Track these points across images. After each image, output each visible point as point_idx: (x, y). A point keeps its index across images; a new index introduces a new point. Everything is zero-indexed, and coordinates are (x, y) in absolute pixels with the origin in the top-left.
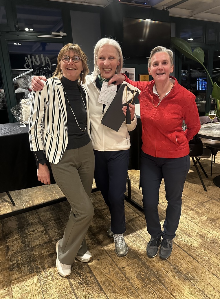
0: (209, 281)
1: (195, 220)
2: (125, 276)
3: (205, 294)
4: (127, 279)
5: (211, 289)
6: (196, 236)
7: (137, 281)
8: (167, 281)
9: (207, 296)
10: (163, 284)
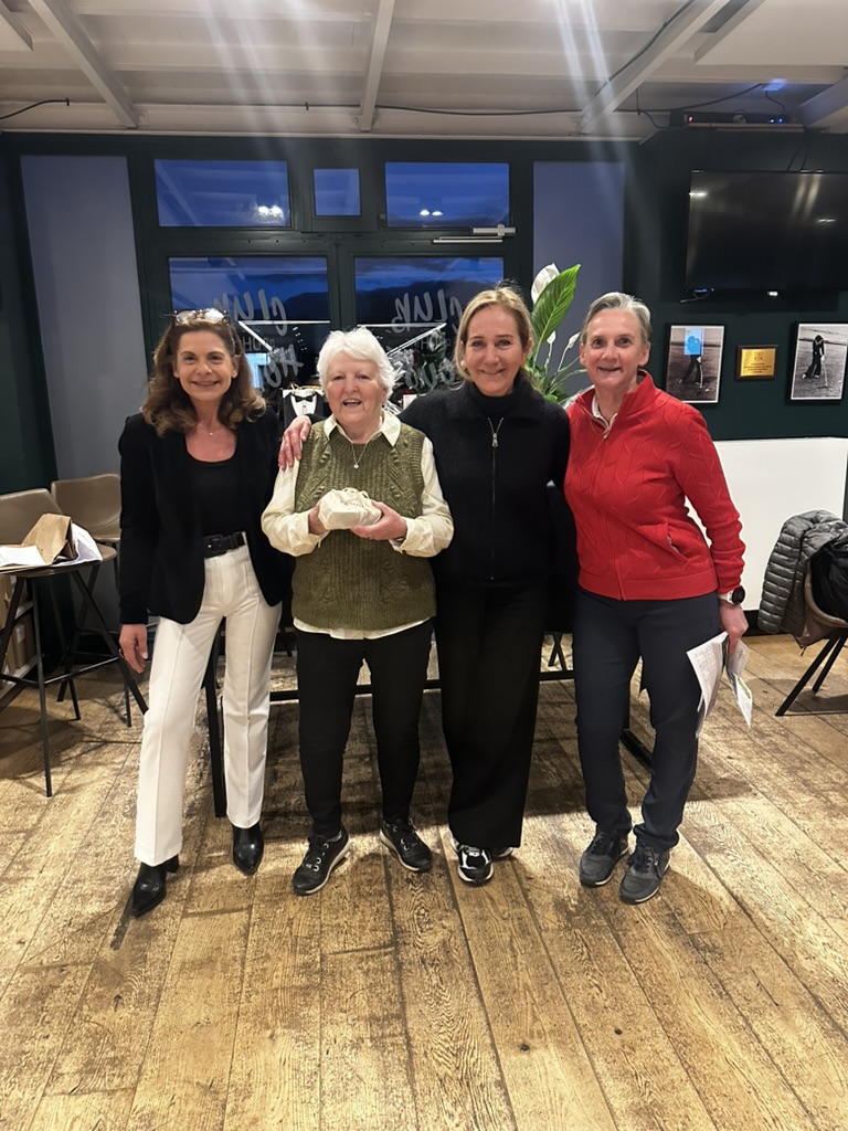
0: (754, 966)
1: (806, 822)
2: (526, 896)
3: (724, 989)
4: (529, 902)
5: (752, 984)
6: (785, 860)
7: (551, 913)
8: (633, 935)
9: (727, 994)
10: (617, 937)
